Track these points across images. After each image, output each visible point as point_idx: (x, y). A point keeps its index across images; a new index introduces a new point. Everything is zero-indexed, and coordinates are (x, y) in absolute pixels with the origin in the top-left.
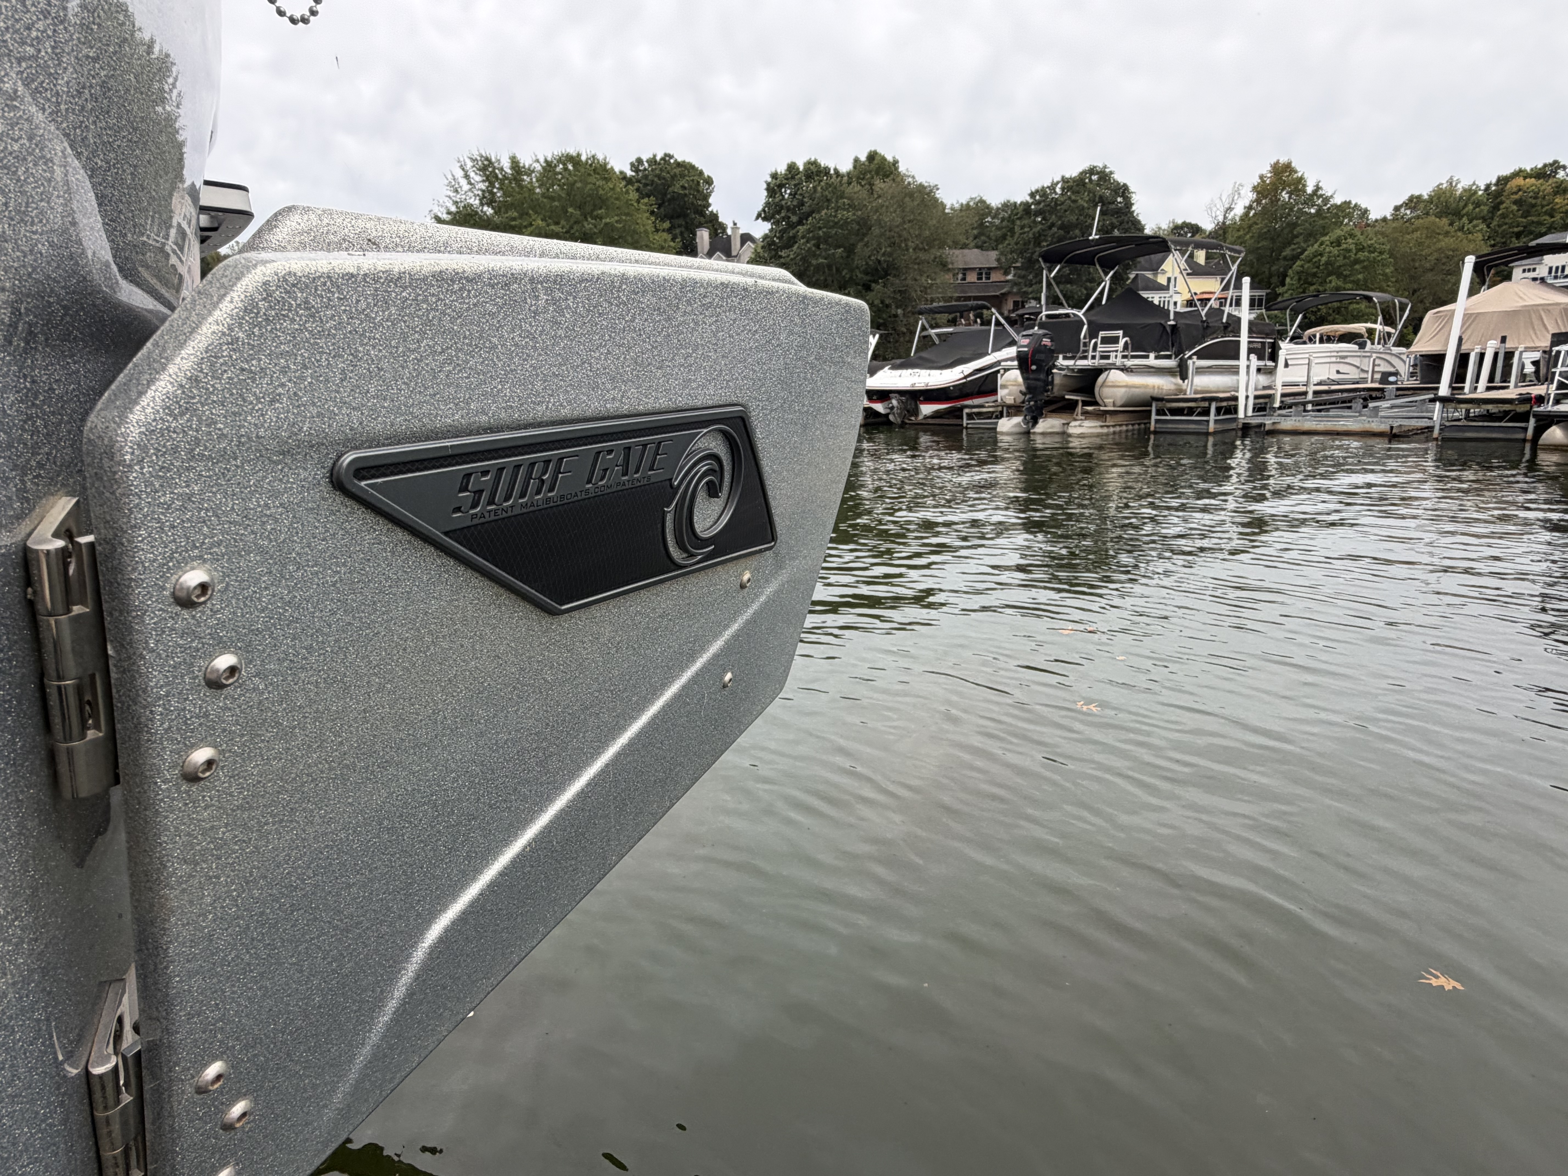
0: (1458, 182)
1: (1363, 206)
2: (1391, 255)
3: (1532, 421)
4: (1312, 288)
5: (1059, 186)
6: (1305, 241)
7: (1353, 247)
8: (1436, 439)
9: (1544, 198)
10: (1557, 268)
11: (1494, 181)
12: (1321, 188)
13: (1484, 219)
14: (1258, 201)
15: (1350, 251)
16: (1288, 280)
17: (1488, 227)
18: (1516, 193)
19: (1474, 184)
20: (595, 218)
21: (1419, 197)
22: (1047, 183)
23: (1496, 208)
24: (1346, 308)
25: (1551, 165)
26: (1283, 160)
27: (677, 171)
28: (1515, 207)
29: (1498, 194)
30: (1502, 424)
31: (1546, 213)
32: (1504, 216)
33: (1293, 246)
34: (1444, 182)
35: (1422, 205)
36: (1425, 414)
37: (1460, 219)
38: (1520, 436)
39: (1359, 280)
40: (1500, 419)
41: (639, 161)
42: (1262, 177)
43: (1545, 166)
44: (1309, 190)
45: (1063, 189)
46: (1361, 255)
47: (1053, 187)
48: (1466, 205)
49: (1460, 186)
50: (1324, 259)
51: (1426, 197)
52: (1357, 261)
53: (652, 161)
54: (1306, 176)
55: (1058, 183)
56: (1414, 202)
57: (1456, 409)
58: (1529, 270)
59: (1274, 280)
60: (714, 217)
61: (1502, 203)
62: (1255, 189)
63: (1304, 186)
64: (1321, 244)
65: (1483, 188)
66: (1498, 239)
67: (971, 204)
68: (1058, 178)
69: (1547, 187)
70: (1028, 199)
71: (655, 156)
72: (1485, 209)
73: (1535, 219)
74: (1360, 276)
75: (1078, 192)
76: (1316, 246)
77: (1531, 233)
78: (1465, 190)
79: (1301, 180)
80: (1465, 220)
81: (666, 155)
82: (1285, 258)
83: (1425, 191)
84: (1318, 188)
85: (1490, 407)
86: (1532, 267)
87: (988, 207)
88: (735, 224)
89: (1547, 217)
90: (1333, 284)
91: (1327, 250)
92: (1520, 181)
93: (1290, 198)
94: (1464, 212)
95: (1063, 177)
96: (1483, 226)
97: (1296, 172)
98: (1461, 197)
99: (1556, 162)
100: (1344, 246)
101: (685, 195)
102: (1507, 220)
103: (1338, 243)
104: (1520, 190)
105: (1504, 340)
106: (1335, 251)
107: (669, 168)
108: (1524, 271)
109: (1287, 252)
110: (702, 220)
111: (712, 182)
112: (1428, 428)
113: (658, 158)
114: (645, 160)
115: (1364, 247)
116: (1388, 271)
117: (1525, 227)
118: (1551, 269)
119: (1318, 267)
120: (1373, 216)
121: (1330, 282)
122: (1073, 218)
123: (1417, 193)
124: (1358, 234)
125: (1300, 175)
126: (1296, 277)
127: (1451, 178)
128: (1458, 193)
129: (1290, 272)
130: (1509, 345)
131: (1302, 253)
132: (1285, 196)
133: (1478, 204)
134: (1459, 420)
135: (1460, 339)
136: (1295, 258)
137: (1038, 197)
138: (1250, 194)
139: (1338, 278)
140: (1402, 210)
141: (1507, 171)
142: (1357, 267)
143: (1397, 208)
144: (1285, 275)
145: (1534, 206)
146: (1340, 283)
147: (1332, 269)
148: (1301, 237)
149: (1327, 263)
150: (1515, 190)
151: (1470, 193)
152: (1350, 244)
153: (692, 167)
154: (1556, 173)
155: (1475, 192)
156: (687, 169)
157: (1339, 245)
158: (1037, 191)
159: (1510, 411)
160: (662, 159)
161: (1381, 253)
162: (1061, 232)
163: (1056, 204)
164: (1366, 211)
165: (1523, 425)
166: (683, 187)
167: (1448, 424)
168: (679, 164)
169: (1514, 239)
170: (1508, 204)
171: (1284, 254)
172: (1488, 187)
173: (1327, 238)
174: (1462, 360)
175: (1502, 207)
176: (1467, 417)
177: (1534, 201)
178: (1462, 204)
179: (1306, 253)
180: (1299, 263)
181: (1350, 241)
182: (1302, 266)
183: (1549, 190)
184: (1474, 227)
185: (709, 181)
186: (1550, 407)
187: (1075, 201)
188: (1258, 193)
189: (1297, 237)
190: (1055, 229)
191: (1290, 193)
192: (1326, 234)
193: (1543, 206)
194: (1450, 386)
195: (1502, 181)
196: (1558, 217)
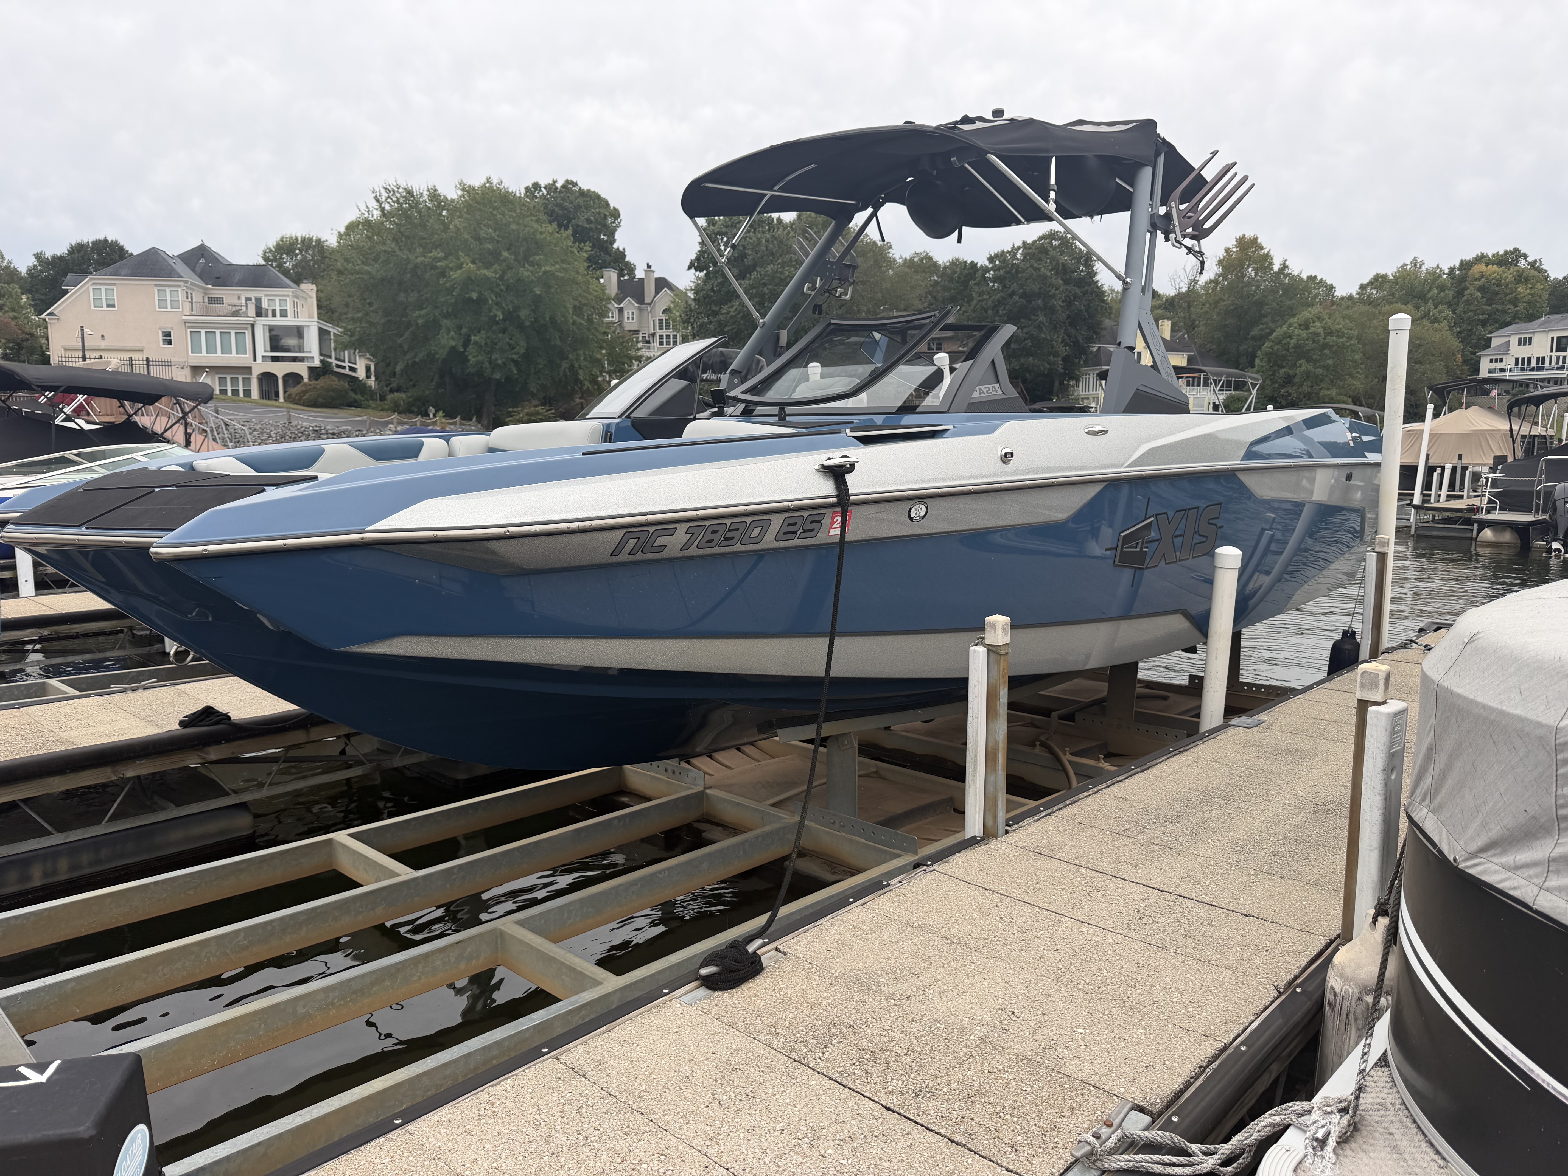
0: (1422, 263)
1: (1329, 282)
2: (1359, 339)
3: (1476, 525)
4: (1282, 371)
5: (1020, 251)
6: (1274, 321)
7: (1321, 330)
8: (1413, 536)
9: (1506, 287)
10: (1523, 359)
11: (1457, 265)
12: (1287, 267)
13: (1450, 305)
14: (1224, 276)
15: (1318, 335)
16: (1257, 361)
17: (1454, 312)
18: (1479, 280)
19: (1438, 267)
20: (532, 264)
21: (1385, 276)
22: (1008, 248)
23: (1460, 293)
24: (1318, 394)
25: (1512, 253)
26: (1249, 234)
27: (580, 201)
28: (1479, 294)
29: (1463, 279)
30: (1457, 526)
31: (1510, 302)
32: (1468, 302)
33: (1261, 326)
34: (1408, 263)
35: (1387, 286)
36: (1403, 516)
37: (1426, 303)
38: (1469, 535)
39: (1328, 365)
40: (1455, 523)
41: (536, 186)
42: (1227, 250)
43: (1506, 253)
44: (1276, 268)
45: (1025, 255)
46: (1329, 339)
47: (1014, 250)
48: (1430, 289)
49: (1424, 268)
50: (1293, 342)
51: (1391, 277)
52: (1325, 346)
53: (551, 187)
54: (1272, 253)
55: (1019, 248)
56: (1379, 281)
57: (1425, 515)
58: (1496, 361)
59: (1243, 360)
60: (621, 255)
61: (1465, 288)
62: (1220, 262)
63: (1271, 264)
64: (1290, 326)
65: (1447, 271)
66: (1465, 326)
67: (916, 259)
68: (1019, 243)
69: (1509, 275)
70: (987, 263)
71: (555, 182)
72: (1450, 294)
73: (1499, 307)
74: (1330, 362)
75: (1040, 259)
76: (1285, 328)
77: (1496, 321)
78: (1428, 272)
79: (1267, 256)
80: (1430, 304)
81: (567, 181)
82: (1253, 338)
83: (1390, 270)
84: (1284, 266)
85: (1448, 514)
86: (1499, 357)
87: (935, 264)
88: (649, 266)
89: (1511, 307)
90: (1303, 368)
91: (1296, 332)
92: (1482, 267)
93: (1256, 274)
94: (1429, 295)
95: (1024, 243)
96: (1448, 313)
97: (1262, 248)
98: (1425, 281)
99: (1516, 250)
100: (1312, 330)
101: (591, 229)
102: (1472, 307)
103: (1306, 325)
104: (1482, 276)
105: (1460, 457)
106: (1304, 334)
107: (572, 198)
108: (1491, 361)
109: (1255, 332)
110: (608, 258)
111: (619, 216)
112: (1406, 527)
113: (559, 185)
114: (543, 186)
115: (1332, 332)
116: (1357, 357)
117: (1490, 315)
118: (1517, 360)
119: (1288, 350)
120: (1339, 293)
121: (1301, 366)
122: (1035, 287)
123: (1383, 272)
124: (1326, 317)
125: (1266, 251)
126: (1265, 359)
127: (1415, 259)
128: (1423, 276)
129: (1259, 352)
130: (1465, 461)
131: (1271, 333)
132: (1251, 272)
133: (1442, 288)
134: (1428, 522)
135: (1428, 456)
136: (1263, 338)
137: (997, 262)
138: (1215, 268)
139: (1308, 361)
140: (1368, 289)
141: (1469, 256)
142: (1326, 351)
143: (1363, 287)
144: (1253, 356)
145: (1497, 293)
146: (1310, 367)
147: (1300, 352)
148: (1269, 317)
149: (1295, 347)
150: (1477, 276)
151: (1434, 275)
152: (1317, 327)
153: (598, 197)
154: (1518, 262)
155: (1440, 276)
156: (592, 199)
157: (1307, 328)
158: (997, 256)
159: (1461, 517)
160: (563, 186)
161: (1350, 338)
162: (1024, 301)
163: (1017, 272)
164: (1332, 288)
165: (1470, 527)
166: (589, 221)
167: (1421, 525)
168: (584, 194)
169: (1479, 327)
170: (1472, 291)
171: (1252, 333)
172: (1452, 270)
173: (1296, 320)
174: (1430, 470)
175: (1466, 292)
176: (1434, 520)
177: (1497, 289)
178: (1427, 288)
179: (1274, 334)
180: (1267, 344)
181: (1317, 324)
182: (1271, 348)
183: (1510, 278)
184: (1440, 312)
185: (616, 214)
186: (1484, 516)
187: (1036, 269)
188: (1224, 268)
189: (1265, 316)
190: (1016, 298)
191: (1256, 270)
192: (1294, 316)
193: (1506, 295)
194: (1422, 493)
195: (1465, 265)
196: (1521, 307)
